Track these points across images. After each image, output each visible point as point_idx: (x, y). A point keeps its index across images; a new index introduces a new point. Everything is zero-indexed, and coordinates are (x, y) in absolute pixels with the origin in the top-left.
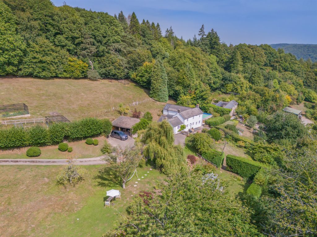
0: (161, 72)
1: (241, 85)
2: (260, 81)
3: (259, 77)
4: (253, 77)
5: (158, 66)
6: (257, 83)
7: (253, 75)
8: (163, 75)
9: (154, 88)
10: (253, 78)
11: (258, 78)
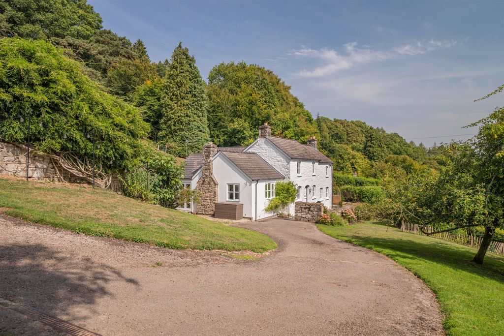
0: (190, 79)
1: (352, 160)
2: (383, 154)
3: (381, 147)
4: (370, 146)
5: (181, 63)
6: (380, 157)
7: (369, 144)
8: (195, 88)
9: (170, 119)
10: (369, 148)
11: (379, 149)
